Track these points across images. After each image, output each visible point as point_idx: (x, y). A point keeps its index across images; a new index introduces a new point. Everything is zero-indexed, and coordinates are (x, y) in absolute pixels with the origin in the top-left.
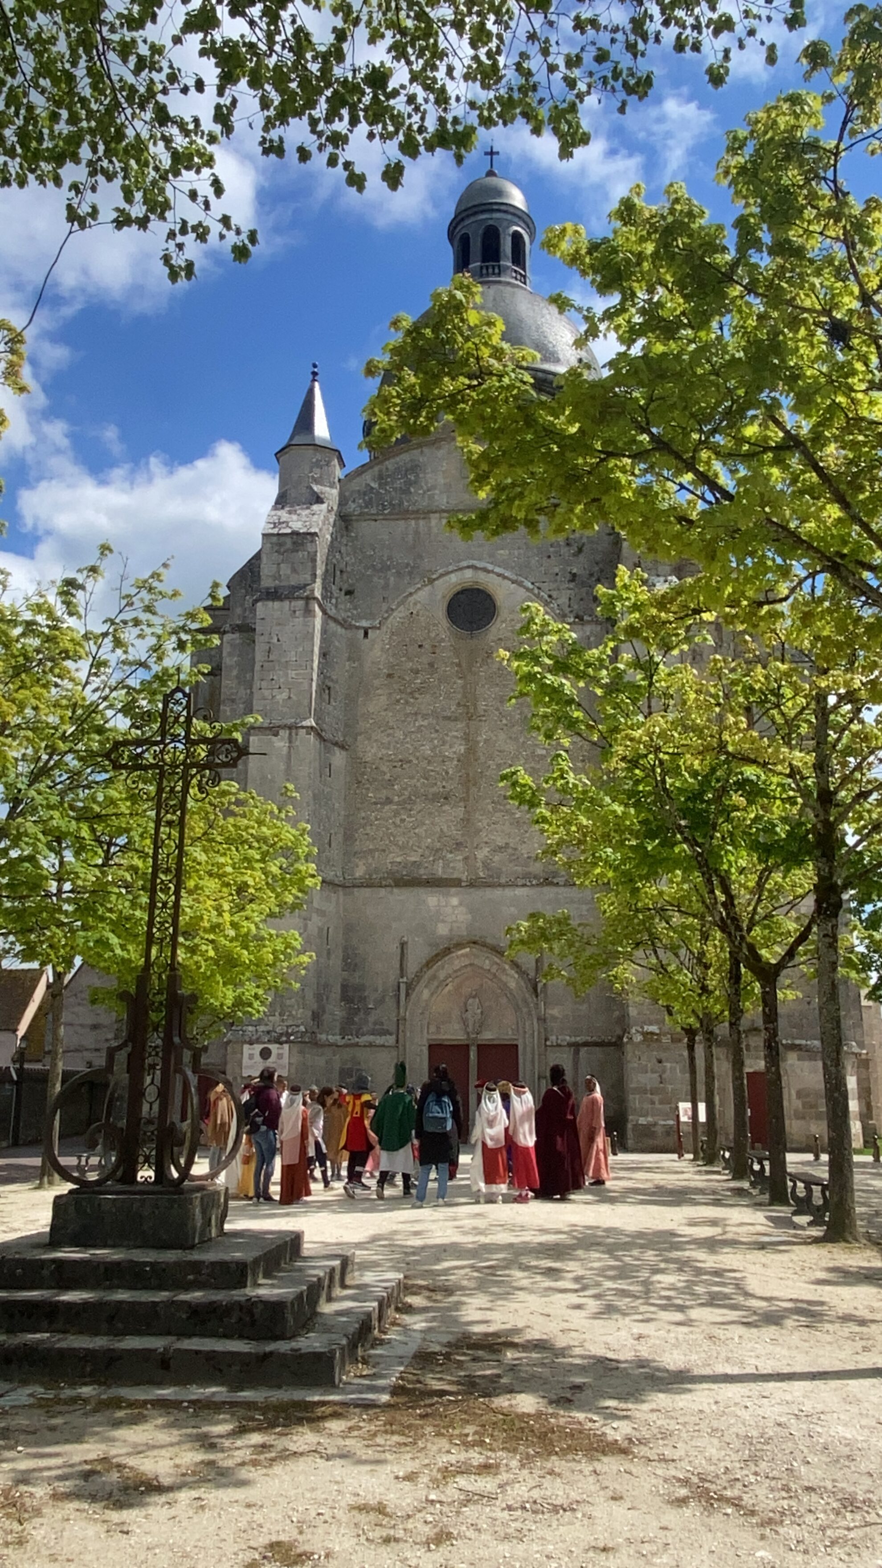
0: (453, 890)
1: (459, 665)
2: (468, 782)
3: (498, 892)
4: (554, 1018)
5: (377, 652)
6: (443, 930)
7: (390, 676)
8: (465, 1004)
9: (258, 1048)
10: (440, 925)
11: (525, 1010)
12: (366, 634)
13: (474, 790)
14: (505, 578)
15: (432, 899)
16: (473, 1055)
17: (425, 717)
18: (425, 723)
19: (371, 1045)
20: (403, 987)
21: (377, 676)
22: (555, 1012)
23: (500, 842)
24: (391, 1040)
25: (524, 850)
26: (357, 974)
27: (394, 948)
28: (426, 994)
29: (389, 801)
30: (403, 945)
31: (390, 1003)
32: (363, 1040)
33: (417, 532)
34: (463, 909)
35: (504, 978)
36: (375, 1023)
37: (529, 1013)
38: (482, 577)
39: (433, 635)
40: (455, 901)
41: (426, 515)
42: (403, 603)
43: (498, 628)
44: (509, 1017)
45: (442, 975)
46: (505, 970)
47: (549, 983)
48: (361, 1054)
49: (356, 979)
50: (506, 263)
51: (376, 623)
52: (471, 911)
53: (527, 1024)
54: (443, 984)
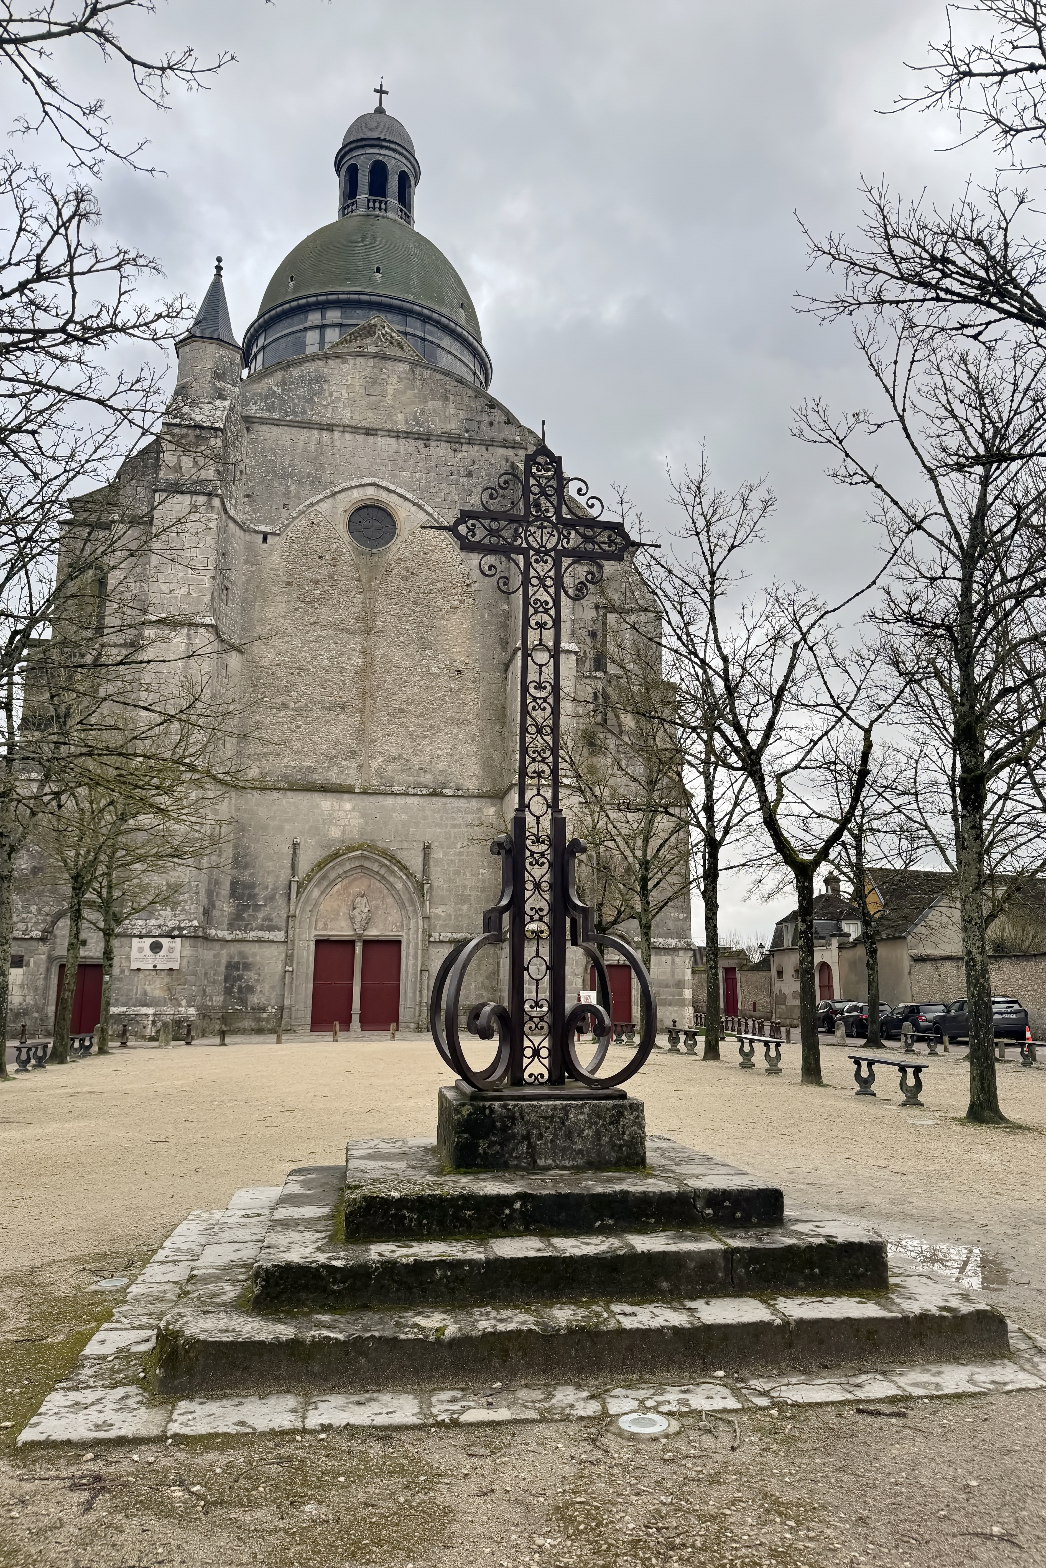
0: (346, 796)
1: (359, 580)
2: (364, 694)
3: (390, 800)
4: (438, 917)
5: (276, 558)
6: (335, 833)
7: (289, 584)
8: (353, 902)
9: (148, 941)
10: (333, 828)
11: (410, 909)
12: (265, 540)
13: (369, 702)
14: (406, 499)
15: (326, 803)
16: (358, 949)
17: (323, 627)
18: (324, 633)
19: (260, 941)
20: (294, 887)
21: (275, 583)
22: (440, 911)
23: (393, 751)
24: (280, 935)
25: (416, 761)
26: (247, 873)
27: (287, 850)
28: (316, 893)
29: (285, 706)
30: (295, 846)
31: (281, 901)
32: (252, 935)
33: (319, 443)
34: (355, 814)
35: (392, 879)
36: (264, 920)
37: (415, 911)
38: (383, 496)
39: (333, 547)
40: (348, 806)
41: (329, 428)
42: (304, 512)
43: (397, 548)
44: (395, 915)
45: (332, 875)
46: (393, 872)
47: (435, 884)
48: (249, 949)
49: (246, 877)
50: (393, 201)
51: (276, 529)
52: (363, 816)
53: (412, 922)
54: (333, 883)
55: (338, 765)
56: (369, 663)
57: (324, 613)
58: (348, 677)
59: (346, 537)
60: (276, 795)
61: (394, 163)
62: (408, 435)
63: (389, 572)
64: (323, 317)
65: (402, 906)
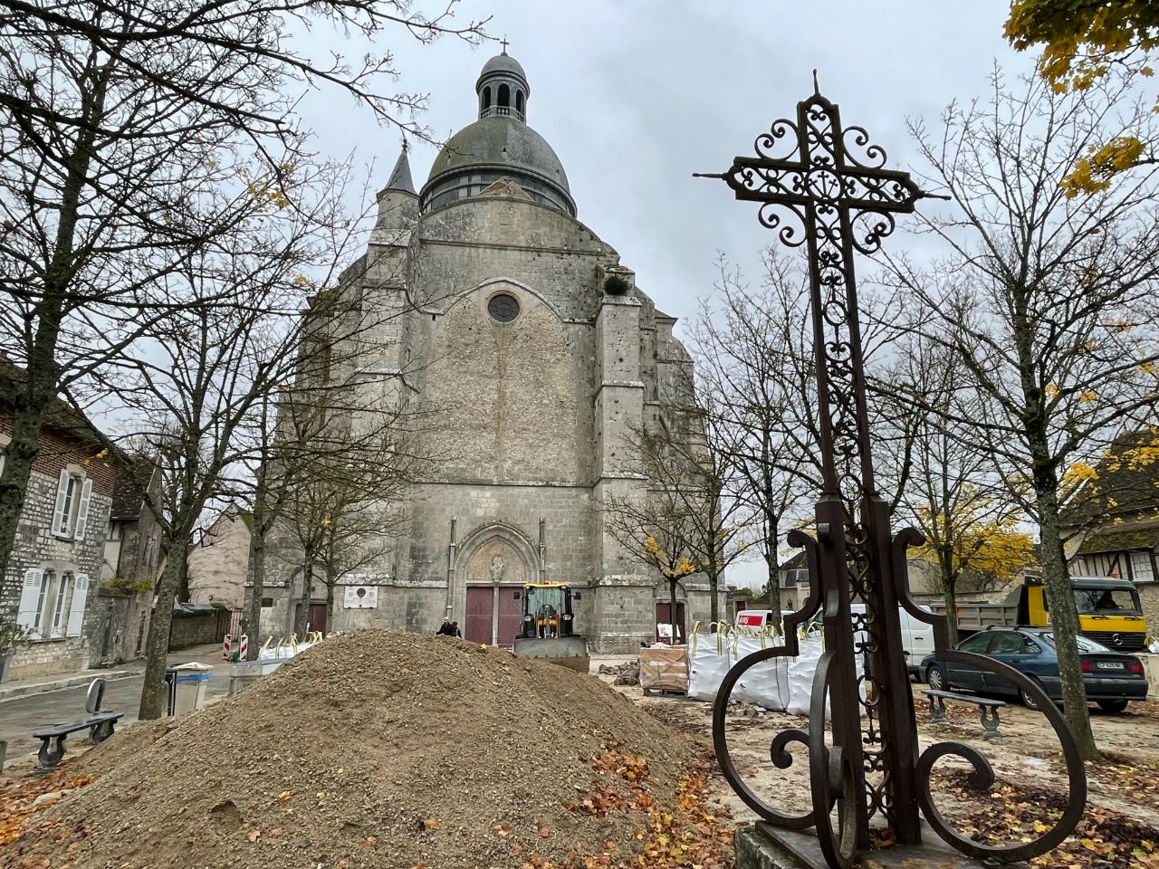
0: (487, 488)
1: (495, 343)
2: (499, 418)
3: (517, 490)
4: (550, 570)
5: (441, 330)
6: (480, 512)
7: (449, 346)
9: (356, 589)
10: (478, 510)
11: (531, 565)
12: (434, 318)
13: (502, 424)
14: (527, 290)
15: (474, 493)
16: (496, 593)
17: (472, 375)
18: (472, 378)
19: (430, 588)
20: (453, 550)
21: (440, 346)
22: (551, 566)
23: (519, 457)
24: (443, 584)
25: (534, 463)
26: (421, 540)
27: (447, 524)
28: (467, 554)
29: (446, 427)
30: (453, 522)
31: (443, 559)
32: (425, 583)
33: (470, 256)
34: (494, 500)
35: (518, 544)
36: (433, 573)
37: (534, 566)
38: (512, 288)
39: (478, 322)
40: (488, 494)
41: (476, 246)
42: (459, 300)
43: (521, 321)
44: (520, 570)
45: (478, 542)
46: (520, 540)
47: (548, 548)
48: (422, 593)
49: (420, 544)
50: (513, 108)
51: (441, 312)
52: (499, 501)
53: (533, 573)
54: (478, 548)
55: (481, 466)
56: (502, 397)
57: (472, 364)
58: (488, 408)
59: (487, 315)
60: (440, 487)
61: (513, 86)
62: (527, 249)
63: (515, 338)
64: (470, 180)
65: (525, 563)
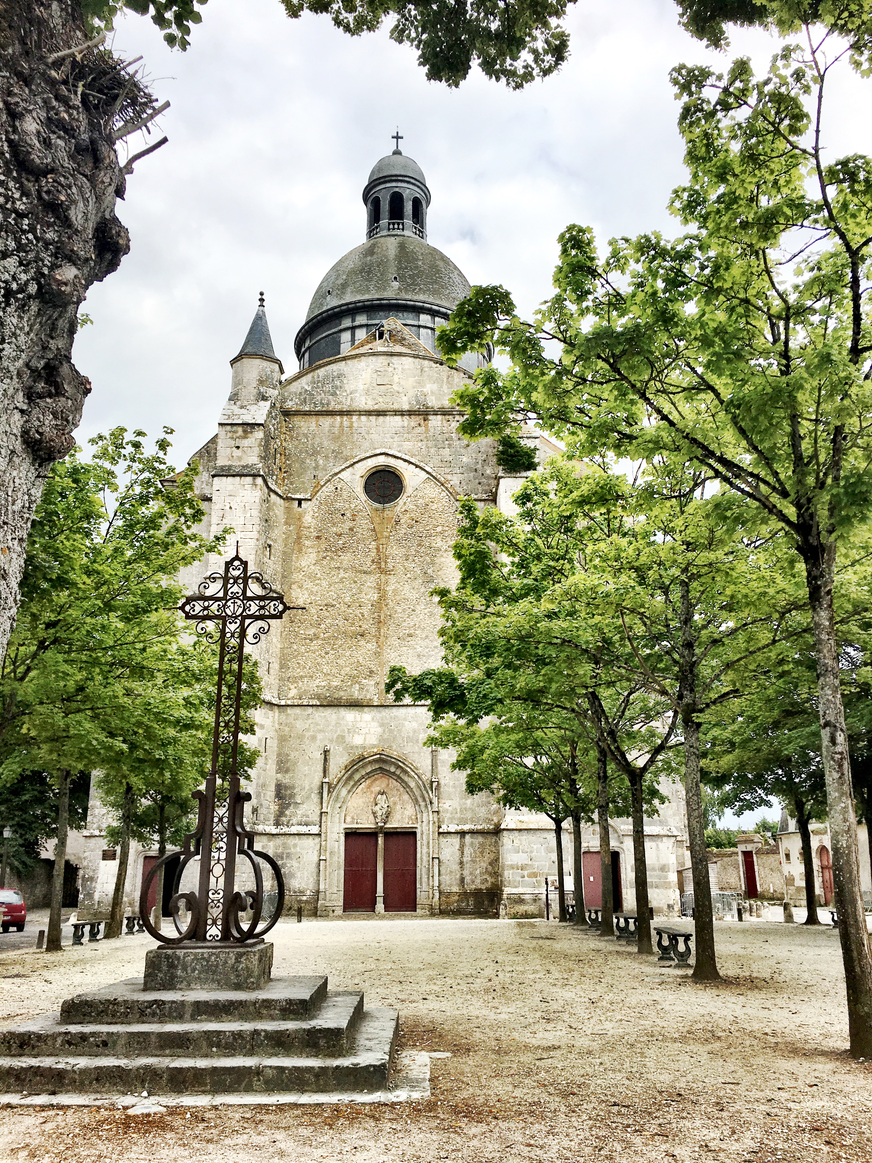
0: (366, 709)
1: (374, 530)
2: (379, 623)
4: (445, 810)
5: (308, 518)
6: (358, 740)
7: (318, 537)
8: (375, 799)
10: (356, 736)
11: (423, 804)
12: (300, 504)
13: (383, 630)
14: (410, 463)
15: (350, 716)
16: (381, 840)
17: (345, 570)
18: (346, 576)
19: (299, 834)
20: (326, 787)
21: (308, 538)
22: (446, 805)
24: (315, 829)
26: (288, 776)
27: (319, 756)
28: (344, 792)
29: (316, 637)
30: (326, 752)
31: (315, 799)
32: (294, 830)
33: (341, 426)
34: (375, 724)
35: (406, 778)
36: (302, 816)
37: (426, 806)
38: (392, 462)
39: (353, 506)
40: (368, 717)
41: (349, 413)
42: (329, 480)
43: (402, 503)
44: (410, 810)
45: (357, 777)
46: (406, 772)
47: (442, 782)
48: (291, 841)
49: (286, 780)
50: (408, 222)
51: (308, 496)
52: (382, 725)
53: (425, 815)
54: (358, 783)
55: (359, 683)
56: (383, 597)
57: (346, 558)
58: (365, 610)
59: (363, 497)
60: (310, 710)
61: (408, 192)
62: (410, 413)
63: (397, 522)
64: (353, 321)
65: (416, 802)
